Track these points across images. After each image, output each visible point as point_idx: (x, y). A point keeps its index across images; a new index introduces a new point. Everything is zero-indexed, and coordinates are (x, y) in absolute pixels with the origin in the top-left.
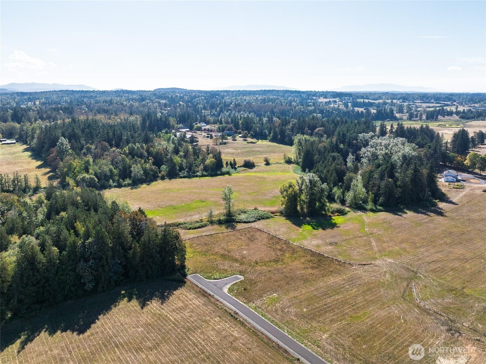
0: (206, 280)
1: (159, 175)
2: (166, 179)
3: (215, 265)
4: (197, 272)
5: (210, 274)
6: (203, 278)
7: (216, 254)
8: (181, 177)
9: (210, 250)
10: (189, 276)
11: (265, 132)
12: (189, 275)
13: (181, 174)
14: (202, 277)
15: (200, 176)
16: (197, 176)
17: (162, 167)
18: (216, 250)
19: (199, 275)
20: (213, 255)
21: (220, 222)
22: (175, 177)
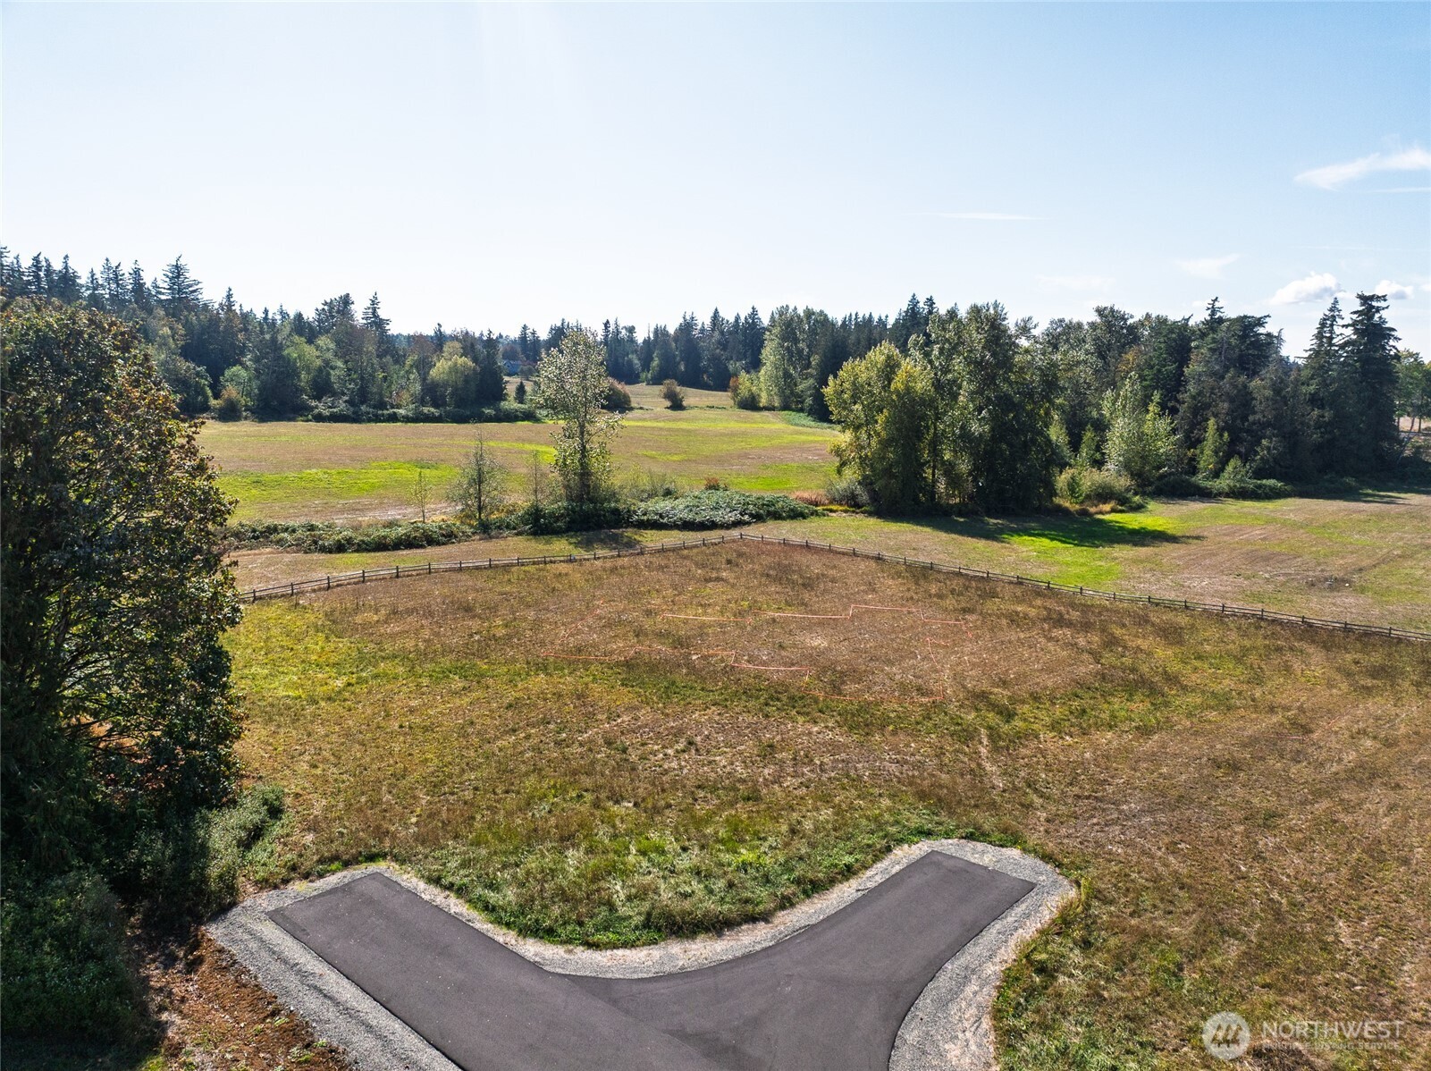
0: (531, 949)
1: (213, 402)
2: (246, 418)
3: (590, 746)
4: (380, 833)
5: (573, 857)
6: (482, 923)
7: (576, 658)
8: (319, 418)
9: (510, 637)
10: (267, 901)
11: (630, 362)
12: (265, 884)
13: (321, 408)
14: (456, 906)
15: (407, 420)
16: (393, 418)
17: (228, 373)
18: (563, 635)
19: (410, 879)
20: (543, 668)
21: (539, 525)
22: (292, 416)
